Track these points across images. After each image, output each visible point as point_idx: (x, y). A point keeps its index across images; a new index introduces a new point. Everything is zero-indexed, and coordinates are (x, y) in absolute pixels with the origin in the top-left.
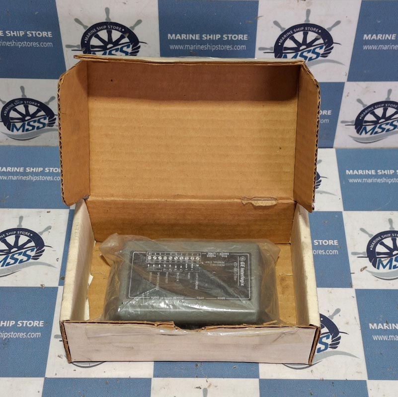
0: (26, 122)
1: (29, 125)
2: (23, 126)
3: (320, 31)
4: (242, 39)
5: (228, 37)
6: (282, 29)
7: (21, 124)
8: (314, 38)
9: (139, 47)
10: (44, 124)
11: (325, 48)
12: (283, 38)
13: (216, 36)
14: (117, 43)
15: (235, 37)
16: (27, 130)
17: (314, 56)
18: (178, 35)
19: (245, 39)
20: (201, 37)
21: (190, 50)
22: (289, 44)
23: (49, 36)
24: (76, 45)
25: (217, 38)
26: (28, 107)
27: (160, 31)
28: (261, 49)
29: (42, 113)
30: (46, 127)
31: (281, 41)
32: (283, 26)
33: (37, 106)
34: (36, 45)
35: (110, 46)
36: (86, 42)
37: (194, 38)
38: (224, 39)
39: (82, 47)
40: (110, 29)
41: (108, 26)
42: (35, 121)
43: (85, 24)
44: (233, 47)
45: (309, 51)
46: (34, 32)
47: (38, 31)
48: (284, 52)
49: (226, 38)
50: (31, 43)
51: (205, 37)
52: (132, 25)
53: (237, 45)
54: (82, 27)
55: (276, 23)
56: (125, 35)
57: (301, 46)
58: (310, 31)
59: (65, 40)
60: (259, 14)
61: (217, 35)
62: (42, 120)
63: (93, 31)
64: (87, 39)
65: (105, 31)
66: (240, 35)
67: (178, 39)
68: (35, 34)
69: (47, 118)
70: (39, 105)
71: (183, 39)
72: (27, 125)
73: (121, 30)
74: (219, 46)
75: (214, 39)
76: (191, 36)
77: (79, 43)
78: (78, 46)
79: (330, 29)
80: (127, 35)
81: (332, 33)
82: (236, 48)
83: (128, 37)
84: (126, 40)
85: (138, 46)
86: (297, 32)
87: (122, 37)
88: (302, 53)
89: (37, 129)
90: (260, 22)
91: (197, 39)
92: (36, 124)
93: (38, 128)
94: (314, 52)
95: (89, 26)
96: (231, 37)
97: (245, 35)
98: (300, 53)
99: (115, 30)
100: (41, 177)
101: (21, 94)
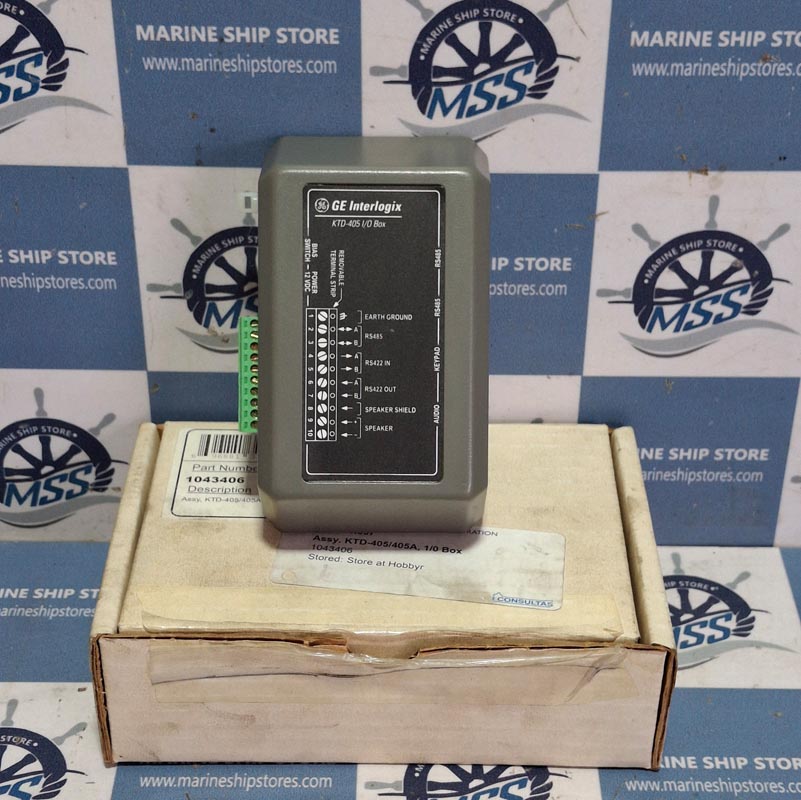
0: (43, 481)
1: (48, 487)
2: (35, 490)
3: (741, 250)
4: (559, 269)
5: (525, 263)
6: (652, 243)
7: (29, 485)
8: (726, 267)
10: (84, 485)
11: (754, 292)
12: (655, 267)
13: (497, 261)
15: (542, 264)
16: (44, 501)
17: (728, 311)
19: (565, 269)
22: (669, 280)
23: (110, 263)
26: (49, 440)
28: (602, 293)
29: (82, 456)
30: (90, 494)
31: (650, 274)
32: (654, 236)
33: (70, 438)
34: (78, 285)
36: (195, 277)
39: (186, 290)
41: (249, 238)
42: (63, 478)
45: (715, 300)
46: (74, 254)
47: (84, 250)
48: (655, 300)
49: (522, 267)
50: (67, 280)
53: (547, 283)
55: (638, 229)
57: (696, 287)
58: (718, 248)
59: (147, 273)
60: (600, 208)
61: (500, 259)
62: (80, 476)
63: (212, 251)
64: (197, 269)
66: (553, 260)
68: (78, 256)
69: (94, 469)
70: (75, 435)
72: (45, 488)
74: (505, 285)
77: (178, 279)
78: (175, 287)
79: (765, 244)
81: (770, 254)
82: (544, 290)
86: (686, 252)
88: (699, 304)
89: (67, 498)
90: (601, 227)
92: (66, 486)
93: (70, 495)
94: (727, 302)
95: (205, 236)
96: (534, 263)
97: (565, 260)
98: (693, 303)
100: (68, 609)
101: (35, 408)
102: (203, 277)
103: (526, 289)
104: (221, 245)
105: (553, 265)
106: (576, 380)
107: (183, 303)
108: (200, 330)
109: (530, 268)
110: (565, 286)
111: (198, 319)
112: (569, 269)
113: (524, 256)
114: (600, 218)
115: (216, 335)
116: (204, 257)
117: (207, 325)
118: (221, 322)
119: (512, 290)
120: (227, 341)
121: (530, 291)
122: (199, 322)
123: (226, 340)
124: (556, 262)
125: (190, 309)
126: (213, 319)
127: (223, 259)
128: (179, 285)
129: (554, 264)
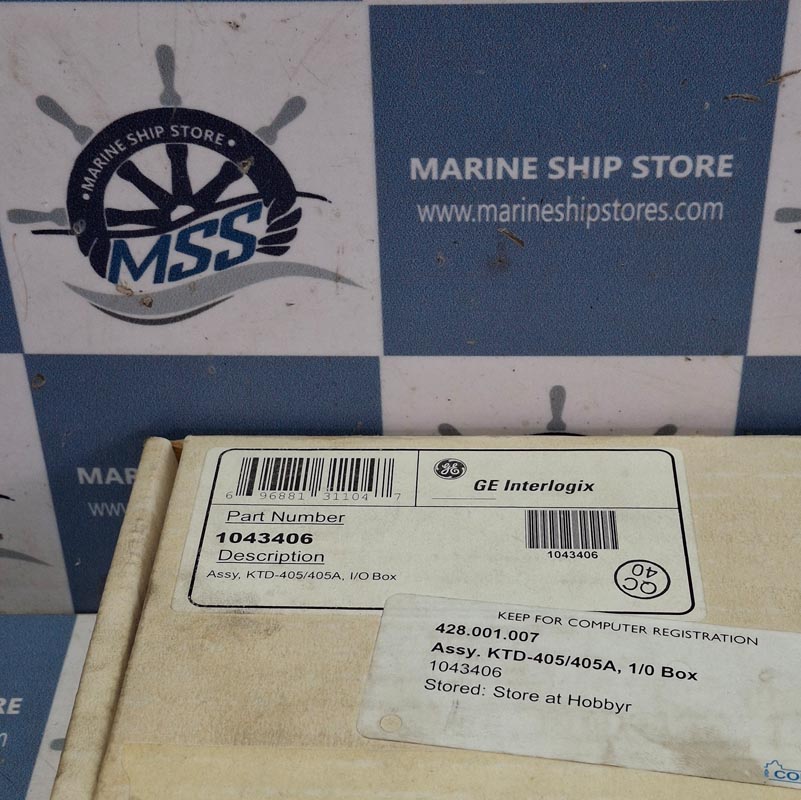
4: (711, 174)
5: (652, 166)
9: (298, 214)
13: (602, 162)
14: (207, 200)
15: (681, 166)
18: (451, 161)
19: (721, 174)
20: (543, 169)
21: (499, 225)
24: (47, 208)
25: (608, 170)
27: (378, 143)
35: (182, 211)
36: (86, 197)
37: (514, 174)
38: (635, 176)
39: (73, 220)
40: (181, 138)
43: (79, 121)
44: (671, 211)
49: (645, 171)
51: (561, 168)
52: (268, 123)
54: (68, 134)
56: (239, 165)
60: (787, 65)
61: (608, 160)
64: (88, 184)
65: (160, 149)
66: (700, 158)
67: (451, 178)
71: (468, 177)
73: (225, 141)
74: (616, 205)
75: (596, 175)
76: (502, 162)
78: (54, 215)
80: (249, 162)
82: (683, 211)
83: (251, 174)
84: (244, 186)
85: (292, 209)
87: (228, 175)
91: (526, 176)
95: (97, 126)
96: (666, 165)
97: (723, 158)
99: (202, 142)
102: (101, 199)
103: (651, 210)
104: (126, 143)
105: (700, 167)
106: (736, 362)
107: (71, 243)
108: (104, 286)
109: (659, 174)
110: (720, 204)
111: (99, 267)
112: (729, 174)
113: (650, 153)
114: (787, 81)
115: (130, 294)
116: (98, 162)
117: (114, 279)
118: (137, 273)
119: (628, 212)
120: (150, 305)
121: (659, 214)
122: (102, 274)
123: (147, 303)
124: (705, 162)
125: (85, 251)
126: (124, 267)
127: (131, 165)
128: (61, 210)
129: (702, 165)
